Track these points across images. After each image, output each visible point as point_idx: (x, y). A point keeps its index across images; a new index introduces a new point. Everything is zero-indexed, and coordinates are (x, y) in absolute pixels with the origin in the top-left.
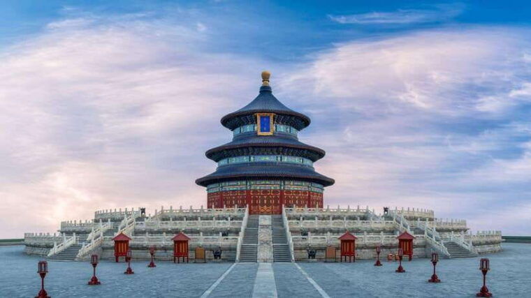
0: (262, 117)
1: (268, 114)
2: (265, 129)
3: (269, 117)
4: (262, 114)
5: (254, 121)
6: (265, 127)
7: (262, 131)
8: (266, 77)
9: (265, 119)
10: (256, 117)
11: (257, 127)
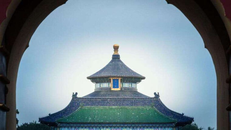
0: (114, 80)
1: (118, 78)
2: (116, 86)
3: (118, 80)
4: (114, 78)
5: (109, 81)
6: (116, 85)
7: (114, 87)
8: (116, 48)
9: (116, 81)
10: (110, 79)
11: (111, 85)
